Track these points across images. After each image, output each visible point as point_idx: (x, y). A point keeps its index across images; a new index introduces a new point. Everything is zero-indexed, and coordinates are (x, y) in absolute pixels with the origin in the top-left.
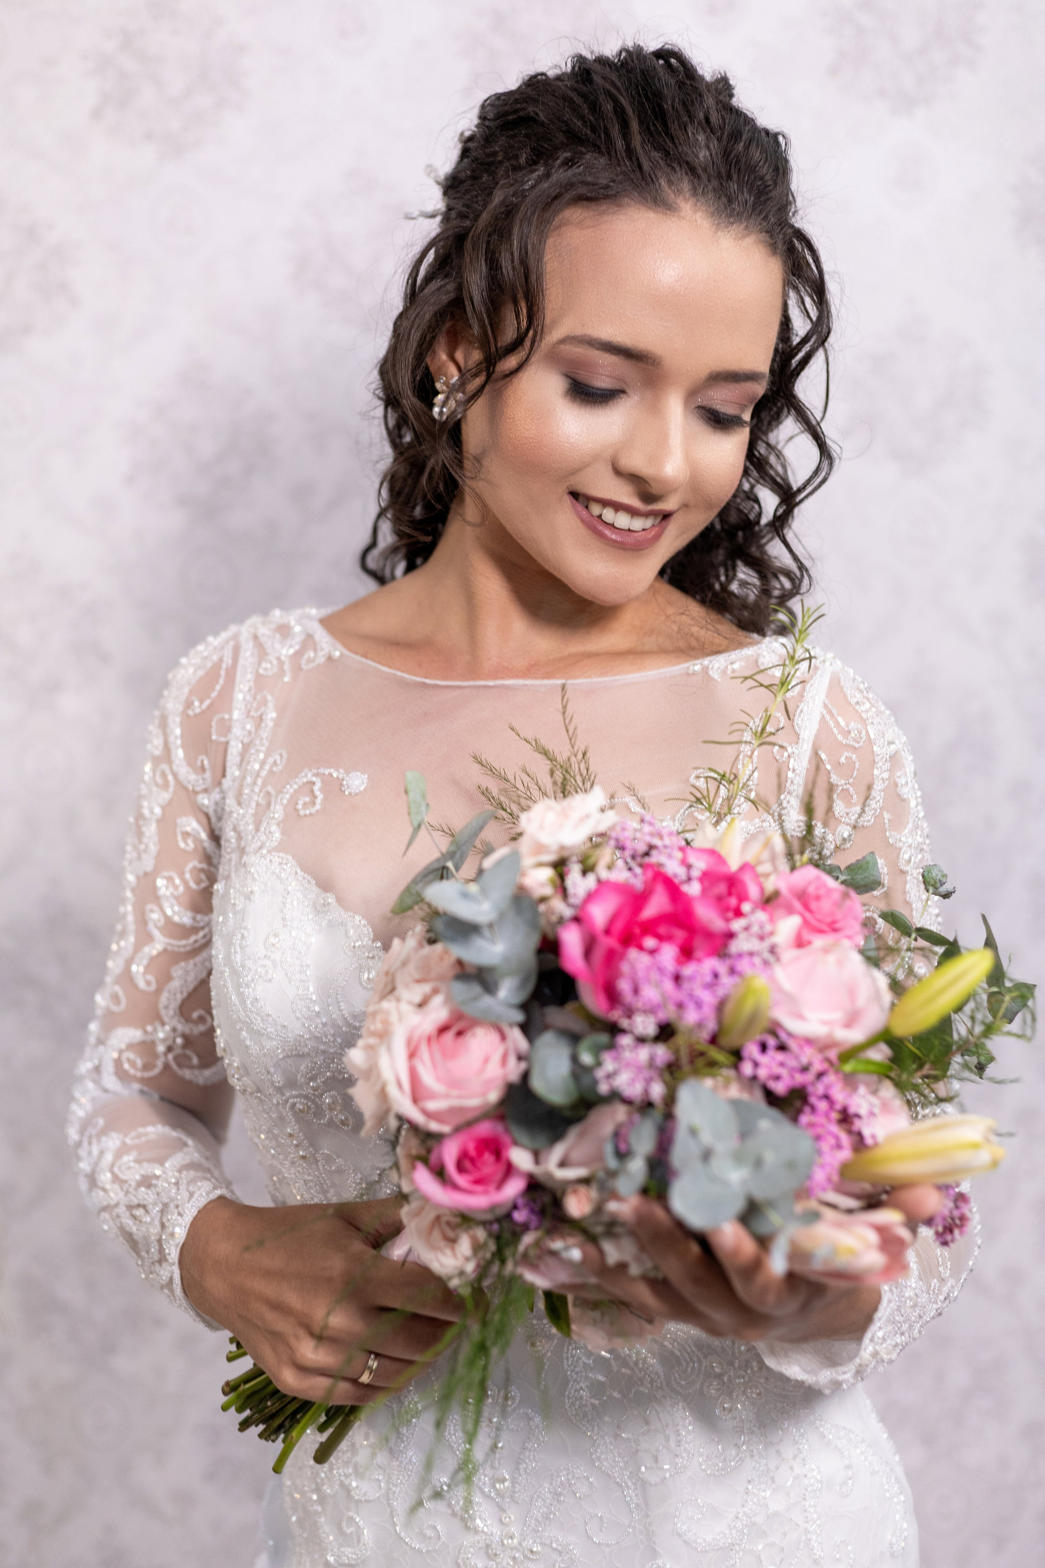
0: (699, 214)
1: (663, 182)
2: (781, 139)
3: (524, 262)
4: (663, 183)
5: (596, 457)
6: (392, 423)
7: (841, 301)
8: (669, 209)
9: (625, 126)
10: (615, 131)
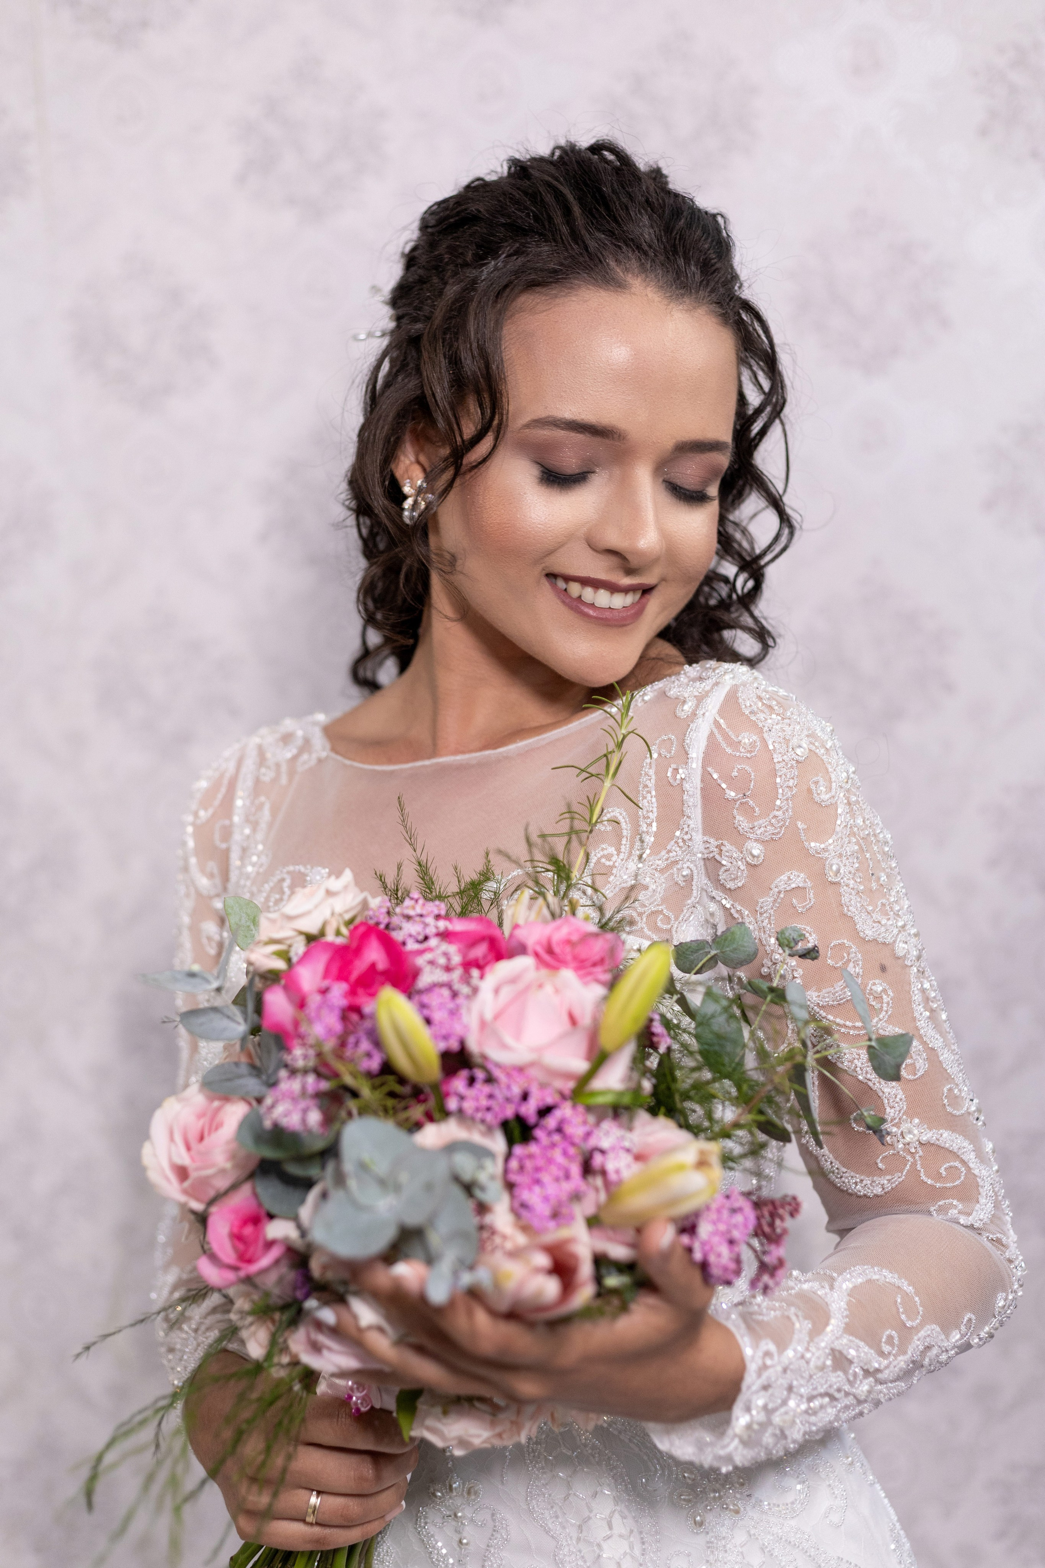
0: (649, 289)
1: (613, 264)
2: (719, 219)
3: (482, 350)
4: (611, 263)
5: (570, 537)
6: (365, 532)
7: (794, 372)
8: (619, 286)
9: (567, 211)
10: (559, 219)
